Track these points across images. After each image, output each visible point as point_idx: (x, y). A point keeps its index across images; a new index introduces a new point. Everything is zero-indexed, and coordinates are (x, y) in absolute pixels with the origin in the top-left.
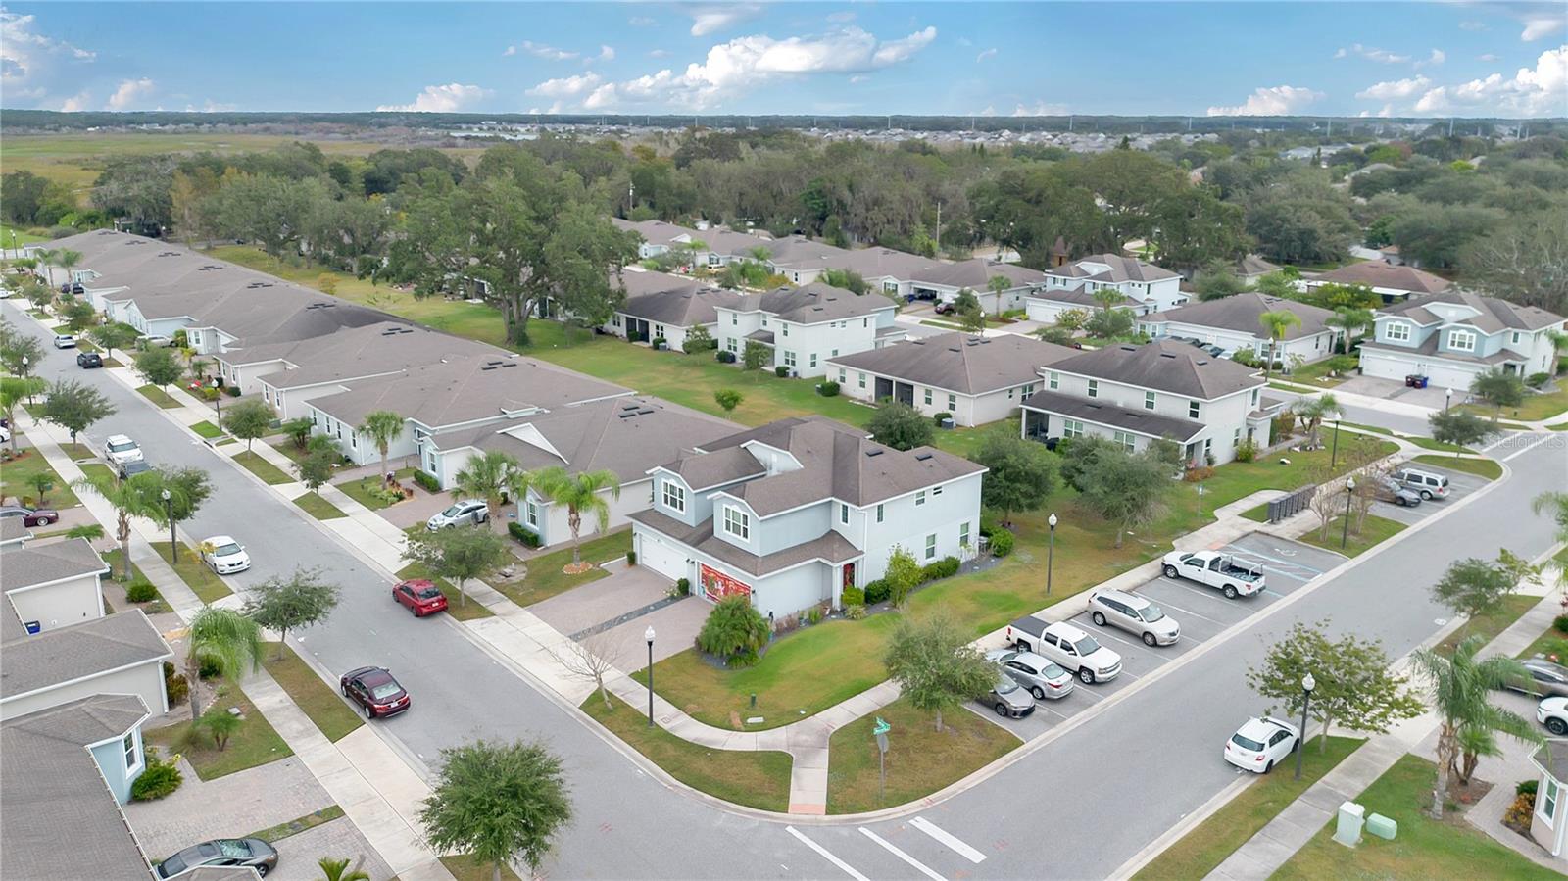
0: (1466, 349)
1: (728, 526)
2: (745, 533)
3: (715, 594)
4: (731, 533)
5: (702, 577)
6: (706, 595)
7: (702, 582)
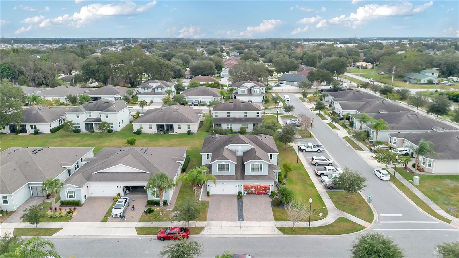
0: (257, 93)
1: (252, 170)
2: (261, 170)
3: (250, 192)
4: (254, 172)
5: (244, 189)
6: (246, 194)
7: (244, 190)
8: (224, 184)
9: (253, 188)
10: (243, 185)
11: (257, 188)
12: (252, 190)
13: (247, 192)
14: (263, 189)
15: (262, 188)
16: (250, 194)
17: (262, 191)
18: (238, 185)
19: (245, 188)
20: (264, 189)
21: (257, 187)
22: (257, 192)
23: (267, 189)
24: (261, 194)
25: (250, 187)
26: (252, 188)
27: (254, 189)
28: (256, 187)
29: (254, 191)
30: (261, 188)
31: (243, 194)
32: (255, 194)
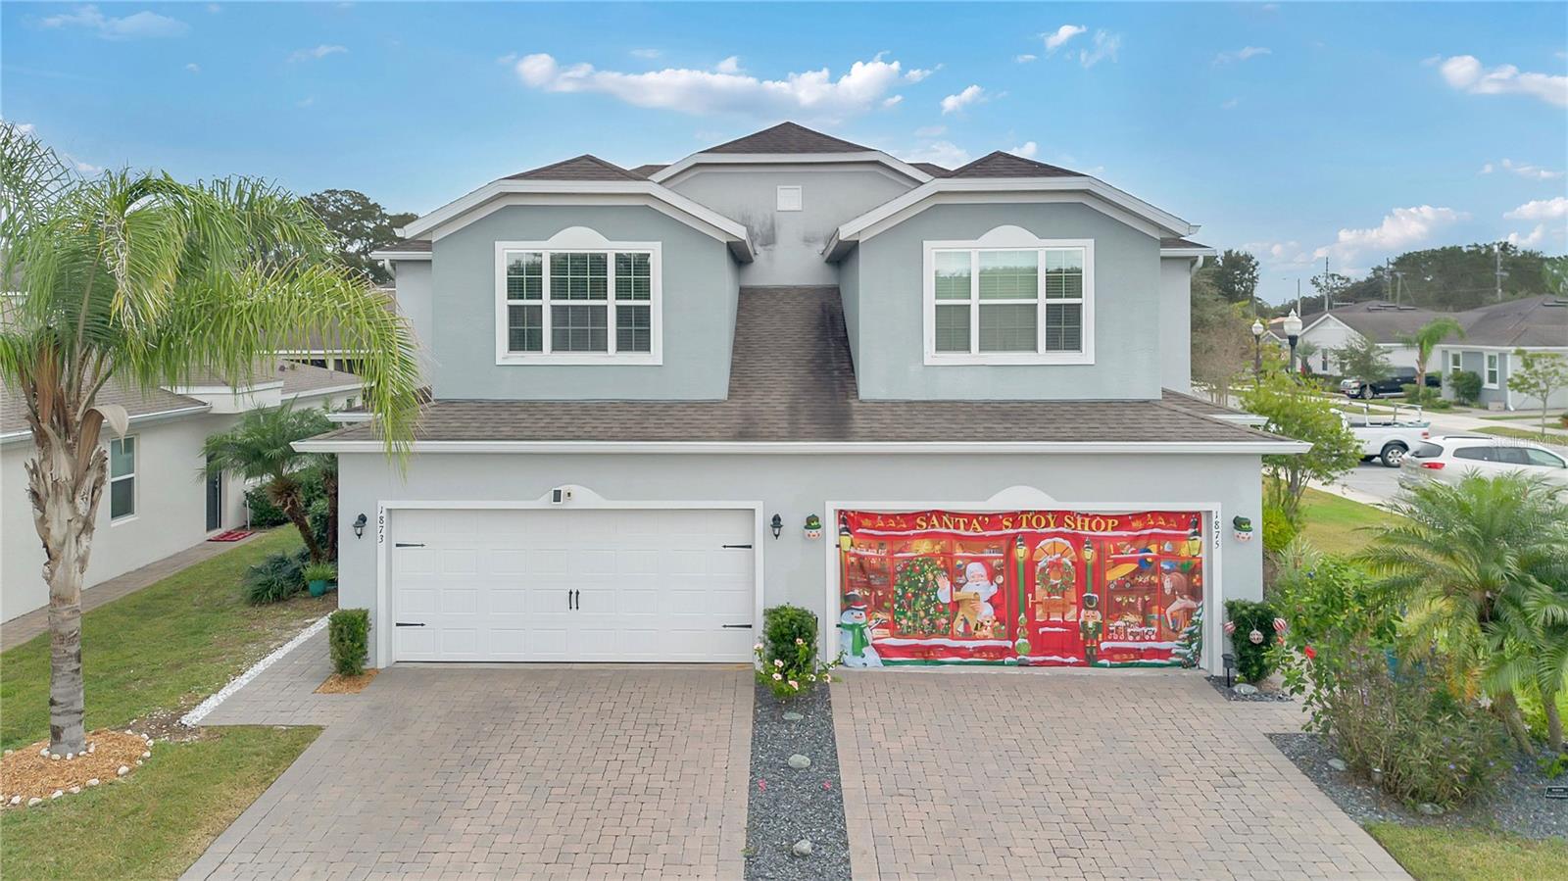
1: (952, 331)
2: (1065, 329)
3: (934, 630)
4: (975, 356)
5: (846, 584)
6: (872, 657)
7: (848, 603)
8: (583, 496)
9: (975, 569)
10: (831, 524)
11: (1031, 564)
12: (956, 605)
13: (891, 627)
14: (1114, 575)
15: (1099, 568)
16: (925, 655)
17: (1092, 618)
18: (761, 521)
19: (855, 573)
20: (1121, 587)
21: (1021, 552)
22: (1033, 625)
23: (1168, 586)
24: (1089, 661)
25: (924, 547)
26: (955, 574)
27: (979, 585)
28: (1009, 555)
29: (988, 611)
30: (1080, 565)
31: (830, 643)
32: (994, 656)
